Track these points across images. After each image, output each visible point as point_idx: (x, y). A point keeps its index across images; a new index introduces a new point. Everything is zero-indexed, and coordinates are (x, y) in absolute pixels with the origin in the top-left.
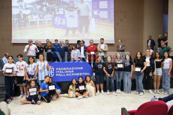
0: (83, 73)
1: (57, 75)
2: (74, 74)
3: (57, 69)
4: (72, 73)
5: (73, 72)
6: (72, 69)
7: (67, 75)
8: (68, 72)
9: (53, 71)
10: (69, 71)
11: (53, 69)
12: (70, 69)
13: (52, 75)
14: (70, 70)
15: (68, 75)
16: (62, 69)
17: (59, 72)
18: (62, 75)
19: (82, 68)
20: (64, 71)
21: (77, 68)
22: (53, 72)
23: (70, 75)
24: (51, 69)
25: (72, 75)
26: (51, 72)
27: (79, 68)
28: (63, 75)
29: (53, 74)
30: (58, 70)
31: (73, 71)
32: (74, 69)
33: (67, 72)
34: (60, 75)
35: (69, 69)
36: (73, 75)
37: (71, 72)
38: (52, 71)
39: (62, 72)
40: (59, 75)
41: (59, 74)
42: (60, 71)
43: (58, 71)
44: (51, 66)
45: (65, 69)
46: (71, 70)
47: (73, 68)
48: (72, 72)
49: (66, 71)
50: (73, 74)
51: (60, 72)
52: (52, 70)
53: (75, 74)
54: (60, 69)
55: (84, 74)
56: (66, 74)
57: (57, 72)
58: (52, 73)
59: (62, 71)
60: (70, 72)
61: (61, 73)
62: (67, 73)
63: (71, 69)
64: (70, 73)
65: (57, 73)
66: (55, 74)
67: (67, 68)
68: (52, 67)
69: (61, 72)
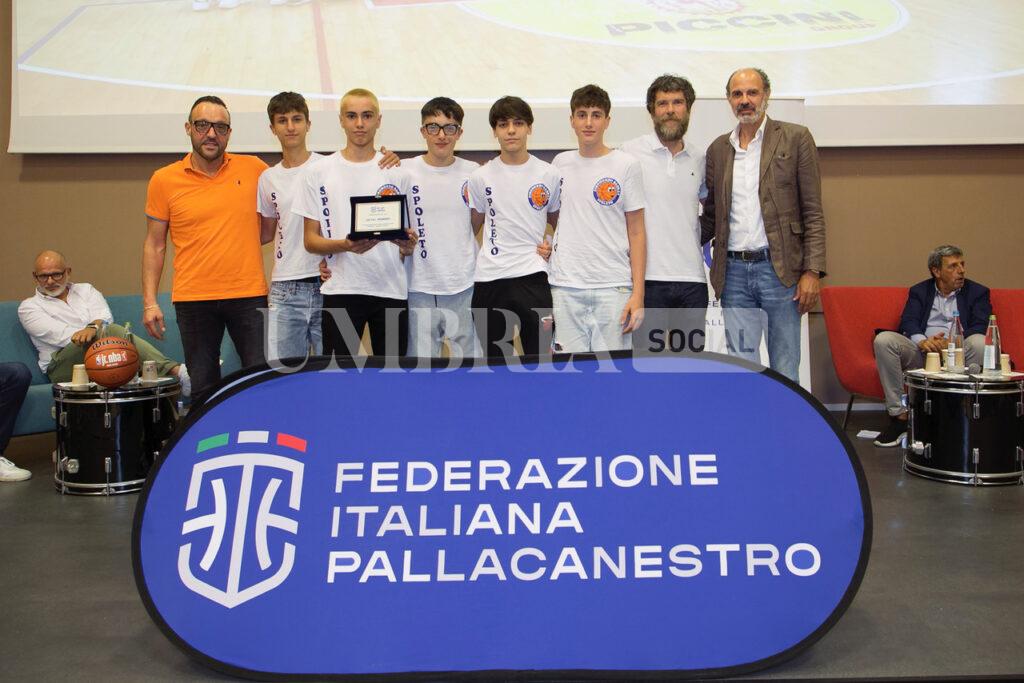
0: (723, 549)
1: (333, 570)
2: (588, 563)
3: (345, 474)
4: (566, 536)
5: (574, 523)
6: (564, 483)
7: (488, 565)
8: (494, 524)
9: (295, 502)
10: (514, 509)
11: (286, 476)
12: (525, 479)
13: (265, 561)
14: (529, 497)
15: (498, 570)
16: (422, 476)
17: (373, 522)
18: (408, 577)
19: (702, 470)
20: (440, 504)
21: (626, 471)
22: (291, 526)
23: (528, 564)
24: (262, 475)
25: (560, 568)
26: (266, 519)
27: (655, 461)
28: (425, 563)
29: (290, 551)
30: (359, 492)
31: (567, 517)
32: (587, 473)
33: (484, 518)
34: (388, 572)
35: (513, 479)
36: (578, 568)
37: (546, 520)
38: (280, 506)
39: (414, 523)
40: (370, 571)
41: (366, 549)
42: (385, 501)
43: (362, 511)
44: (262, 437)
45: (453, 475)
46: (549, 499)
47: (580, 462)
48: (556, 523)
49: (470, 501)
50: (569, 563)
51: (387, 526)
52: (274, 484)
53: (599, 553)
54: (381, 476)
55: (737, 560)
56: (463, 552)
57: (349, 521)
58: (276, 537)
59: (411, 502)
60: (534, 528)
61: (395, 545)
62: (485, 538)
63: (543, 479)
64: (523, 537)
65: (347, 541)
66: (313, 544)
67: (494, 471)
68: (284, 439)
69: (395, 521)
